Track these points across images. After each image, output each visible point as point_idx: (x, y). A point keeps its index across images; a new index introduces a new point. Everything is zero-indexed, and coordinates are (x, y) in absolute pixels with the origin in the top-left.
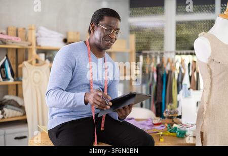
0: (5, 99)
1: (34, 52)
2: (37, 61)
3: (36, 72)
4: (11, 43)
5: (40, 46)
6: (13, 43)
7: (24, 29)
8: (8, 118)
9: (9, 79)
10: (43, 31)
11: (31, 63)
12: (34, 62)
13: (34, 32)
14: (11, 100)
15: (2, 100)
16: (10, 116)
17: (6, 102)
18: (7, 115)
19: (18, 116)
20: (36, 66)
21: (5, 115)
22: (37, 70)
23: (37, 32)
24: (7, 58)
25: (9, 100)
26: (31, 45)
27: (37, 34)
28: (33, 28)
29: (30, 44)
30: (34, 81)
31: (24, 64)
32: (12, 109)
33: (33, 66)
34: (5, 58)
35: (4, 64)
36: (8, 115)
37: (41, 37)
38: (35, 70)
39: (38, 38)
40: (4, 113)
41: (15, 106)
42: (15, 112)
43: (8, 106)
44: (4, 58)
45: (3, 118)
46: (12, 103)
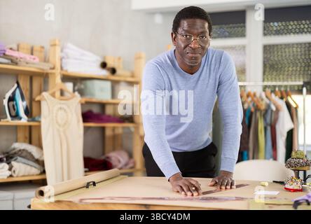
0: (14, 149)
1: (58, 79)
2: (62, 93)
3: (61, 108)
4: (25, 64)
5: (66, 71)
6: (27, 63)
7: (43, 47)
8: (17, 177)
9: (20, 118)
10: (72, 49)
11: (53, 95)
12: (58, 94)
13: (58, 49)
14: (24, 150)
15: (8, 150)
16: (21, 174)
17: (15, 153)
18: (16, 172)
19: (33, 175)
20: (61, 100)
21: (14, 171)
22: (62, 106)
23: (62, 51)
24: (18, 86)
25: (20, 150)
26: (53, 68)
27: (63, 55)
28: (57, 42)
29: (52, 66)
30: (57, 122)
31: (43, 96)
32: (25, 163)
33: (56, 101)
34: (16, 85)
35: (14, 93)
36: (19, 172)
37: (68, 58)
38: (59, 106)
39: (64, 60)
41: (28, 159)
42: (29, 167)
43: (19, 159)
44: (13, 86)
45: (11, 176)
46: (24, 154)
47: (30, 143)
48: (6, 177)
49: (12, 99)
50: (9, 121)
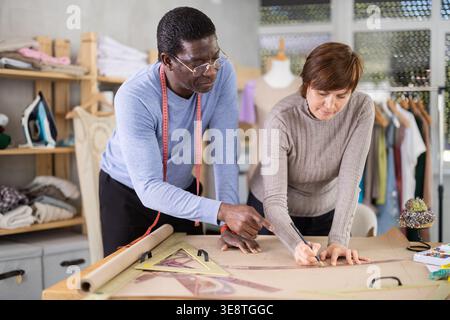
0: (36, 185)
1: (95, 88)
3: (99, 128)
4: (50, 68)
5: (104, 76)
6: (54, 67)
7: (67, 42)
8: (43, 223)
9: (46, 144)
10: (110, 45)
11: (88, 110)
12: (94, 108)
13: (93, 46)
14: (51, 186)
15: (28, 187)
16: (49, 219)
17: (39, 191)
18: (42, 218)
19: (63, 220)
20: (99, 116)
21: (39, 216)
22: (101, 124)
23: (98, 47)
24: (42, 99)
25: (46, 187)
26: (87, 73)
27: (99, 52)
28: (93, 37)
29: (86, 70)
31: (76, 113)
32: (52, 204)
33: (92, 118)
34: (38, 98)
35: (36, 109)
36: (46, 218)
37: (106, 57)
38: (95, 125)
39: (100, 60)
40: (37, 213)
41: (58, 198)
42: (58, 210)
43: (46, 198)
44: (34, 98)
45: (36, 223)
46: (52, 191)
47: (54, 174)
48: (28, 225)
49: (34, 116)
50: (30, 147)
